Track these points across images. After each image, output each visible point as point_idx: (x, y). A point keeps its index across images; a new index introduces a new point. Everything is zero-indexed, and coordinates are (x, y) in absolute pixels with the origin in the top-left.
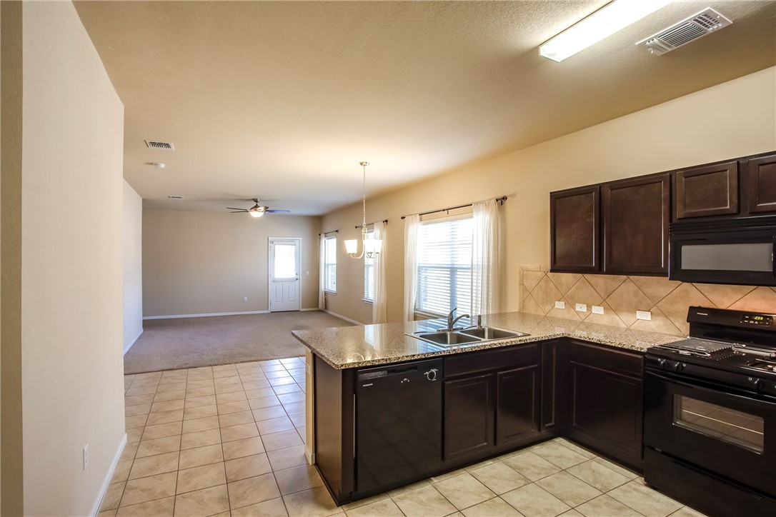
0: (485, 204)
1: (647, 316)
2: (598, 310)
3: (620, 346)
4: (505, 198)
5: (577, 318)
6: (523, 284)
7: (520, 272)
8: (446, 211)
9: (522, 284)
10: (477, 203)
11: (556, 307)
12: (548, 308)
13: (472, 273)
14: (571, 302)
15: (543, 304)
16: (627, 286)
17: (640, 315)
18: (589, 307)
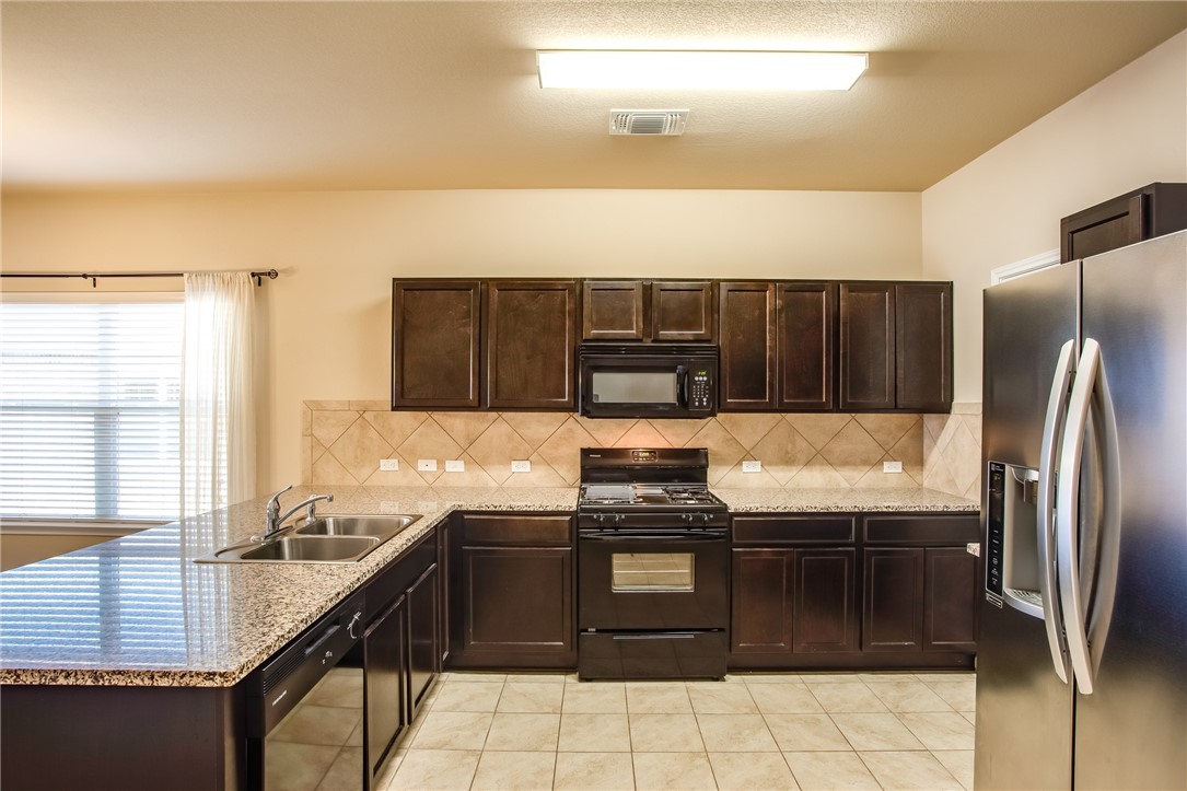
0: (224, 279)
1: (525, 467)
2: (455, 467)
3: (541, 509)
4: (273, 274)
5: (420, 482)
6: (312, 435)
7: (305, 413)
8: (91, 279)
9: (308, 433)
10: (198, 274)
11: (382, 468)
12: (366, 471)
13: (182, 417)
14: (408, 458)
15: (356, 467)
16: (497, 427)
17: (516, 466)
18: (441, 463)
